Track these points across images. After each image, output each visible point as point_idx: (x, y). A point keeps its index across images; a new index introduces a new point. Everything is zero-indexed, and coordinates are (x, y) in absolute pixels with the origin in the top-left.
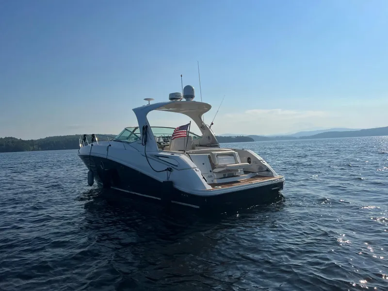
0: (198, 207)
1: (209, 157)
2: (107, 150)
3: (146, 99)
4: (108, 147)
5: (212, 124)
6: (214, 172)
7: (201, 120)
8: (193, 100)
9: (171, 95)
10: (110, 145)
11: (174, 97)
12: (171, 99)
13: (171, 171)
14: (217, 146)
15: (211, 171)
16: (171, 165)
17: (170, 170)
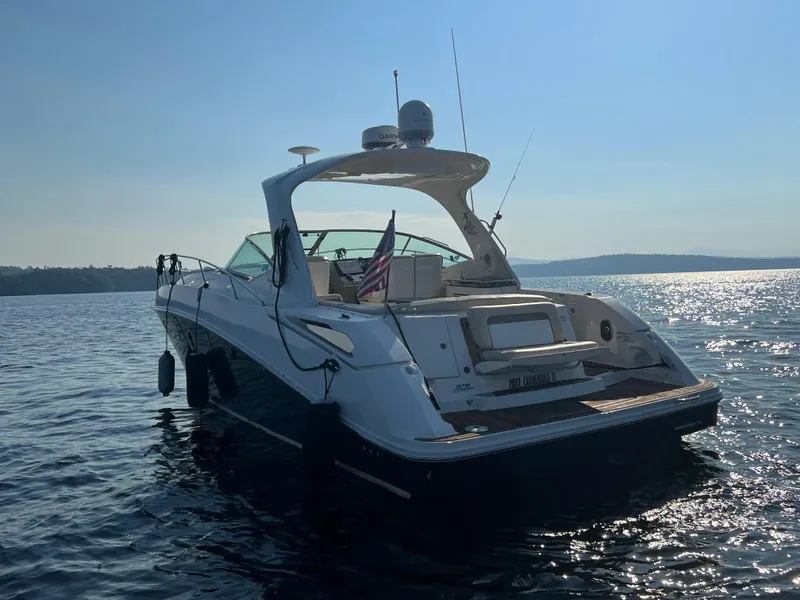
0: (407, 495)
1: (465, 323)
2: (199, 300)
3: (294, 150)
4: (201, 289)
5: (498, 217)
6: (478, 373)
7: (466, 206)
8: (429, 146)
9: (368, 133)
10: (206, 286)
11: (374, 139)
12: (367, 145)
13: (335, 370)
14: (511, 284)
15: (467, 370)
16: (337, 352)
17: (331, 366)
